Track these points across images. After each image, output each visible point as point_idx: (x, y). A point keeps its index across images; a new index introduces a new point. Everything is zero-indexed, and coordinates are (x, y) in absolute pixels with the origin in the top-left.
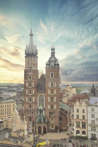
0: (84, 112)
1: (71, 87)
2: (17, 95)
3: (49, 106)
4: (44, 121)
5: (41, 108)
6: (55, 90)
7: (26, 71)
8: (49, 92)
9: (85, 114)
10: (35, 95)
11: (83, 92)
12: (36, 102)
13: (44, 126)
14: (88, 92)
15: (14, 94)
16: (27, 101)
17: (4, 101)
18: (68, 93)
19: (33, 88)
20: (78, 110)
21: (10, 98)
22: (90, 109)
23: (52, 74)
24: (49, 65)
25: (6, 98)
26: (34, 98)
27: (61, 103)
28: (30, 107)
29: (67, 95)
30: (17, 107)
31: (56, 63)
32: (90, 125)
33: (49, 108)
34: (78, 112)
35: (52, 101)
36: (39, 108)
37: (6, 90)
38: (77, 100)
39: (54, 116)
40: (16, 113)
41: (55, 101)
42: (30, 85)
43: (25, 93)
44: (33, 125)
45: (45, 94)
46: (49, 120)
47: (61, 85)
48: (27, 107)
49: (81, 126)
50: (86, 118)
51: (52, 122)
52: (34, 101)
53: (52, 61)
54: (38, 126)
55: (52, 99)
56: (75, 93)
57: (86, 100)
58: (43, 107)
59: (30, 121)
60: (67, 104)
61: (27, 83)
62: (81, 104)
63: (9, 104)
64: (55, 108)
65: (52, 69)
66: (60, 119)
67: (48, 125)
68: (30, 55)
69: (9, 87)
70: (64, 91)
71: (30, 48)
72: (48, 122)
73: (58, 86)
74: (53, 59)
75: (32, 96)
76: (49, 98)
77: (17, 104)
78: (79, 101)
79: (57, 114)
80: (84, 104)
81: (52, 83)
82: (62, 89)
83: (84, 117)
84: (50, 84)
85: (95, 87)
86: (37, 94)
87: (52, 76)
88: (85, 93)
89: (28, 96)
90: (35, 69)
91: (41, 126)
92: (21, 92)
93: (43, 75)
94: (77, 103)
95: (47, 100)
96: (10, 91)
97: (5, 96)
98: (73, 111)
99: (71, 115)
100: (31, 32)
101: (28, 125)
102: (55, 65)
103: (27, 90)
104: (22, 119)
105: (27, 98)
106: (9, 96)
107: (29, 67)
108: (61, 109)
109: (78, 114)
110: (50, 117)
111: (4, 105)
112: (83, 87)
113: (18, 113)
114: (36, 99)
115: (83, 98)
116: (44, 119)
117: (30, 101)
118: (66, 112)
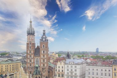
0: (62, 68)
1: (55, 53)
2: (22, 58)
3: (42, 65)
4: (39, 74)
5: (37, 66)
6: (46, 55)
7: (28, 44)
8: (42, 56)
9: (63, 69)
10: (33, 58)
11: (62, 56)
12: (34, 63)
13: (39, 77)
14: (65, 56)
15: (21, 58)
16: (28, 62)
17: (14, 62)
18: (53, 57)
19: (32, 54)
20: (59, 67)
21: (18, 60)
22: (66, 66)
23: (44, 45)
24: (42, 40)
25: (15, 60)
26: (32, 60)
27: (49, 63)
28: (31, 66)
29: (53, 58)
30: (22, 65)
31: (46, 39)
32: (66, 75)
33: (42, 66)
34: (59, 68)
35: (44, 62)
36: (36, 66)
37: (15, 55)
38: (59, 61)
39: (45, 71)
40: (22, 69)
41: (46, 62)
42: (30, 52)
43: (27, 57)
44: (32, 76)
45: (40, 58)
46: (42, 73)
47: (49, 52)
48: (29, 65)
49: (61, 76)
50: (64, 71)
51: (43, 74)
52: (32, 62)
53: (44, 38)
54: (35, 76)
55: (44, 60)
56: (58, 57)
57: (64, 61)
58: (38, 65)
59: (31, 73)
60: (53, 63)
61: (28, 51)
62: (61, 63)
63: (17, 64)
64: (46, 66)
65: (44, 43)
66: (49, 72)
67: (41, 76)
68: (30, 34)
69: (17, 53)
70: (51, 56)
71: (30, 30)
72: (41, 74)
73: (47, 53)
74: (44, 37)
75: (32, 59)
76: (42, 60)
77: (22, 64)
78: (60, 62)
79: (47, 69)
80: (63, 63)
81: (44, 51)
82: (50, 55)
83: (62, 71)
84: (42, 52)
85: (69, 54)
86: (35, 57)
87: (44, 47)
88: (64, 57)
89: (29, 58)
90: (33, 42)
91: (37, 76)
92: (25, 57)
93: (38, 46)
94: (59, 63)
95: (40, 61)
96: (18, 56)
97: (15, 59)
98: (56, 67)
99: (55, 70)
100: (31, 20)
101: (29, 76)
102: (45, 40)
103: (28, 55)
104: (26, 72)
105: (28, 60)
106: (17, 59)
107: (30, 42)
108: (50, 66)
109: (59, 69)
110: (43, 71)
111: (14, 64)
112: (62, 53)
113: (23, 69)
114: (34, 61)
115: (62, 60)
116: (39, 72)
117: (31, 62)
118: (52, 68)
